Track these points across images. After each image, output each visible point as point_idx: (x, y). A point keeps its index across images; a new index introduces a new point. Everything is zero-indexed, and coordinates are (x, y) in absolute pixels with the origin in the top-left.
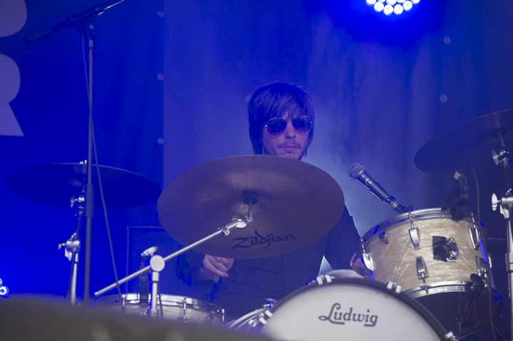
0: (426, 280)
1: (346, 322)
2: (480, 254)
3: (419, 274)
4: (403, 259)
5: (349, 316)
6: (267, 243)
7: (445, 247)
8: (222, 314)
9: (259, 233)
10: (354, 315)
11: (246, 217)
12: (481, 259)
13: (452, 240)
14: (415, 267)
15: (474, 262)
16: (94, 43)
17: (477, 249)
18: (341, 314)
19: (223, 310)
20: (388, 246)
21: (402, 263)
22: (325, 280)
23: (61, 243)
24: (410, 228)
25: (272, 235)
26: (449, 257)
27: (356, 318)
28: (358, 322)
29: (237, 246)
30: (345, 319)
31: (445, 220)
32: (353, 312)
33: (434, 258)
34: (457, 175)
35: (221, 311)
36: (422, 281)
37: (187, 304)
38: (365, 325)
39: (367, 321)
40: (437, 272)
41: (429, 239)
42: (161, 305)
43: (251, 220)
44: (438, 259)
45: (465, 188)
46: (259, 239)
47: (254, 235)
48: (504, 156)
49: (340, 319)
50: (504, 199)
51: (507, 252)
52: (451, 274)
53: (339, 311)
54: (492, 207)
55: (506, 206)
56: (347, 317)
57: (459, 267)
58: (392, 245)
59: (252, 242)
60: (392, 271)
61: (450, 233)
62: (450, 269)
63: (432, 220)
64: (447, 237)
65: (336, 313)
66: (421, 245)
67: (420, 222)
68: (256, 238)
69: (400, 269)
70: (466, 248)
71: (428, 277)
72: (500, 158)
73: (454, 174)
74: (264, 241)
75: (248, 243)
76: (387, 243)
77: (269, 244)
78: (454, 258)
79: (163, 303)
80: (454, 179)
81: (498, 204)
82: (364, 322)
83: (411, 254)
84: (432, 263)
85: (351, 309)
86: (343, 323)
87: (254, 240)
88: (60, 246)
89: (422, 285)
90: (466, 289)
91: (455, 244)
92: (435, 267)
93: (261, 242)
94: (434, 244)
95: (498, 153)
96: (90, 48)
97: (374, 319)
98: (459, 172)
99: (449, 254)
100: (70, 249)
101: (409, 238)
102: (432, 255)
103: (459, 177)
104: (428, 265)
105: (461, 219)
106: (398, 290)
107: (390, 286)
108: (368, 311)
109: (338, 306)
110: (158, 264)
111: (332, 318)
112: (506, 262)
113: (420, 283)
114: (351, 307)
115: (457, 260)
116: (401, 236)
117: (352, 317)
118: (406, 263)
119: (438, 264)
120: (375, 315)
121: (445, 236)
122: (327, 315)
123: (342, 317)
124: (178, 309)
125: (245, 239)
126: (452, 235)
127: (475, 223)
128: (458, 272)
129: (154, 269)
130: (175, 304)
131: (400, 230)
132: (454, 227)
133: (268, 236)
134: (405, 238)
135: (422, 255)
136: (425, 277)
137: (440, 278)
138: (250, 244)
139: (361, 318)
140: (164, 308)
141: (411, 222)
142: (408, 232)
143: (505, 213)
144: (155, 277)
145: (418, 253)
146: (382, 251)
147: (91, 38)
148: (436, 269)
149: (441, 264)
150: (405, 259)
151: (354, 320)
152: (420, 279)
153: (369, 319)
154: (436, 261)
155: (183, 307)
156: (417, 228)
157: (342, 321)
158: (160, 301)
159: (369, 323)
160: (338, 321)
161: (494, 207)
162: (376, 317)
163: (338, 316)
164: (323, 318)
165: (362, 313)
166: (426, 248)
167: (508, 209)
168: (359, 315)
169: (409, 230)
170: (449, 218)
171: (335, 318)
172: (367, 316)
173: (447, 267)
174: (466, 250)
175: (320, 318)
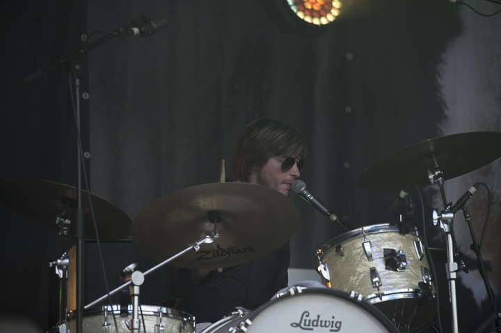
0: (380, 288)
1: (315, 328)
2: (425, 264)
3: (373, 283)
4: (358, 270)
5: (318, 322)
6: (227, 256)
7: (396, 259)
8: (193, 322)
9: (221, 247)
10: (321, 321)
11: (213, 233)
12: (425, 268)
13: (401, 252)
14: (370, 276)
15: (420, 271)
16: (80, 82)
17: (421, 259)
18: (310, 321)
19: (194, 318)
20: (343, 258)
21: (357, 273)
22: (296, 291)
23: (52, 262)
24: (363, 242)
25: (232, 248)
26: (399, 266)
27: (323, 324)
28: (324, 328)
29: (200, 258)
30: (313, 326)
31: (393, 234)
32: (320, 319)
33: (386, 269)
34: (403, 194)
35: (192, 318)
36: (376, 289)
37: (163, 313)
38: (331, 331)
39: (332, 327)
40: (389, 281)
41: (380, 251)
42: (142, 315)
43: (217, 236)
44: (389, 270)
45: (411, 205)
46: (220, 252)
47: (216, 248)
48: (439, 175)
49: (309, 325)
50: (443, 215)
51: (447, 262)
52: (401, 282)
53: (308, 319)
54: (433, 222)
55: (445, 221)
56: (315, 323)
57: (408, 276)
58: (348, 257)
59: (214, 254)
60: (349, 280)
61: (398, 245)
62: (400, 278)
63: (383, 235)
64: (396, 249)
65: (305, 321)
66: (374, 257)
67: (372, 236)
68: (218, 251)
69: (355, 278)
70: (412, 258)
71: (381, 285)
72: (436, 177)
73: (400, 193)
74: (224, 253)
75: (210, 255)
76: (342, 256)
77: (229, 255)
78: (404, 268)
79: (143, 313)
80: (400, 198)
81: (439, 219)
82: (330, 328)
83: (364, 265)
84: (384, 273)
85: (319, 316)
86: (312, 329)
87: (216, 253)
88: (51, 264)
89: (377, 292)
90: (414, 296)
91: (404, 256)
92: (387, 276)
93: (222, 254)
94: (385, 256)
95: (433, 173)
96: (77, 86)
97: (338, 325)
98: (404, 191)
99: (399, 265)
100: (60, 267)
101: (363, 250)
102: (384, 266)
103: (405, 196)
104: (381, 275)
105: (407, 233)
106: (360, 298)
107: (352, 295)
108: (333, 317)
109: (307, 314)
110: (138, 278)
111: (302, 325)
112: (447, 271)
113: (375, 291)
114: (318, 314)
115: (406, 270)
116: (355, 249)
117: (319, 323)
118: (361, 273)
119: (389, 274)
120: (340, 321)
121: (395, 248)
122: (298, 322)
123: (311, 324)
124: (155, 317)
125: (208, 252)
126: (400, 247)
127: (418, 237)
128: (407, 281)
129: (135, 283)
130: (152, 313)
131: (354, 244)
132: (402, 240)
133: (229, 249)
134: (359, 250)
135: (375, 266)
136: (379, 286)
137: (392, 287)
138: (212, 256)
139: (327, 324)
140: (144, 317)
141: (364, 236)
142: (361, 245)
143: (445, 227)
144: (136, 290)
145: (371, 264)
146: (338, 263)
147: (78, 78)
148: (388, 278)
149: (392, 274)
150: (359, 269)
151: (321, 326)
152: (374, 287)
153: (334, 325)
154: (388, 271)
155: (159, 316)
156: (370, 242)
157: (311, 327)
158: (141, 311)
159: (334, 328)
160: (307, 327)
161: (435, 222)
162: (340, 323)
163: (307, 323)
164: (294, 325)
165: (328, 320)
166: (378, 260)
167: (447, 223)
168: (326, 322)
169: (363, 244)
170: (396, 232)
171: (305, 325)
172: (333, 322)
173: (397, 276)
174: (412, 261)
175: (292, 325)
